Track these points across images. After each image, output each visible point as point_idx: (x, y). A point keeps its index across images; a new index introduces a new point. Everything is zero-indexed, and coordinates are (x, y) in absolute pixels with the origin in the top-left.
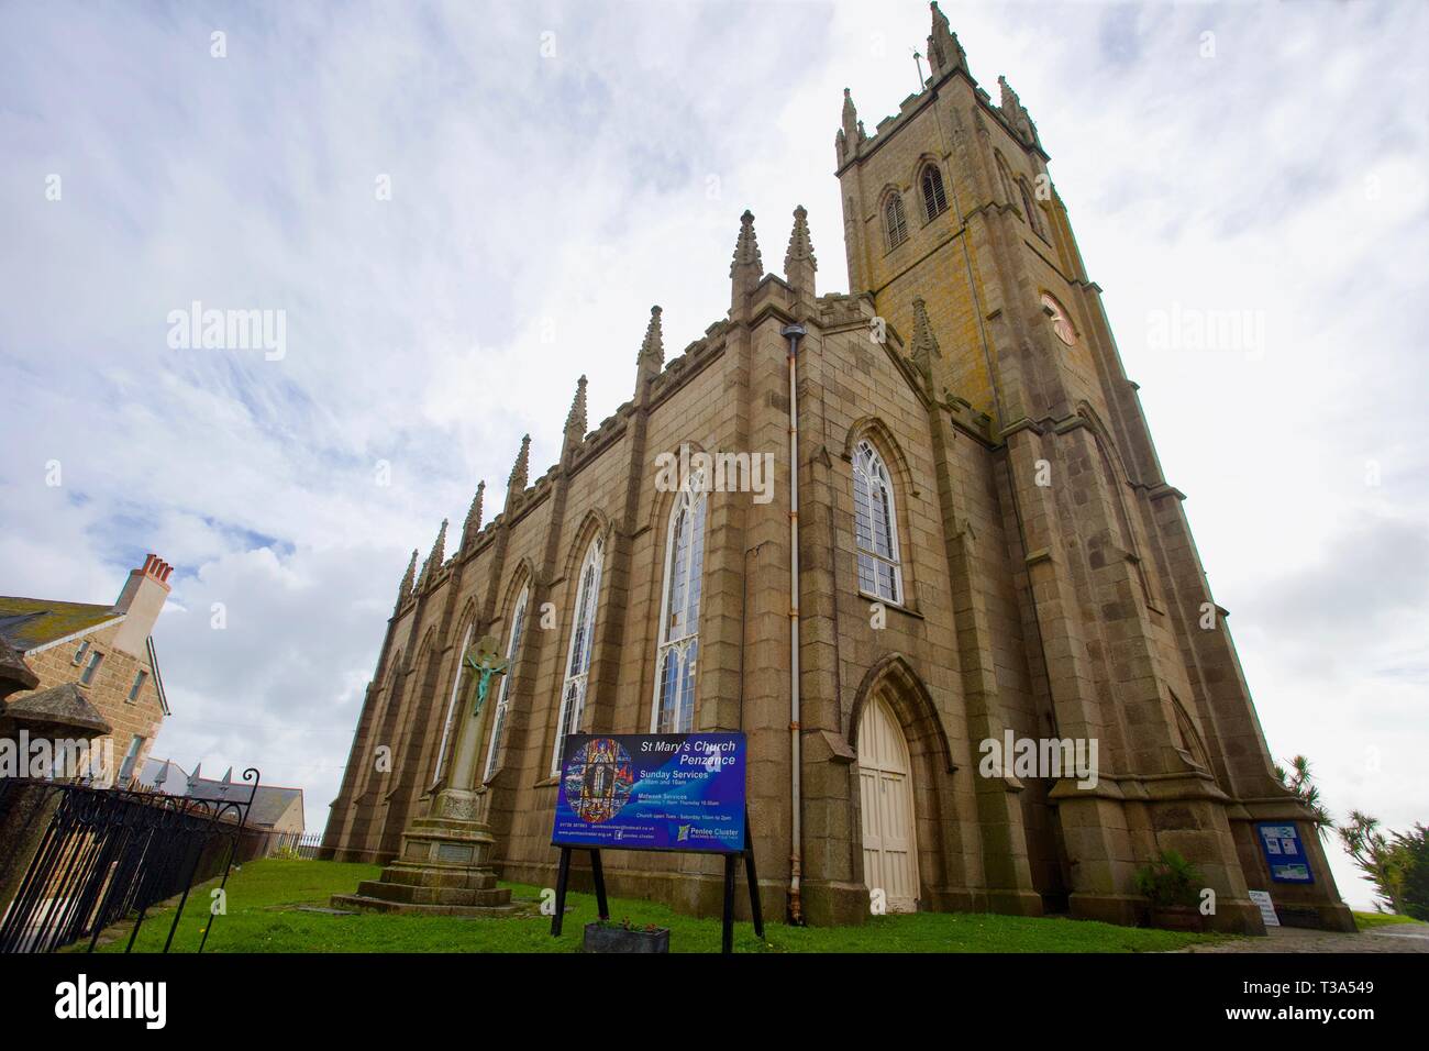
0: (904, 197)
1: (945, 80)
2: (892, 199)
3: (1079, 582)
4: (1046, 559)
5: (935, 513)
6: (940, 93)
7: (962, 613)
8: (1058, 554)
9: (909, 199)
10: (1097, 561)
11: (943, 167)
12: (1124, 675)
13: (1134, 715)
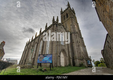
2: (64, 16)
4: (74, 42)
6: (68, 8)
7: (68, 46)
8: (75, 42)
9: (66, 16)
10: (77, 42)
11: (68, 14)
12: (79, 50)
13: (80, 53)
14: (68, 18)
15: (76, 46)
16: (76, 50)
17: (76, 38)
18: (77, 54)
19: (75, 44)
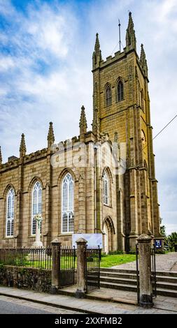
0: (112, 89)
1: (130, 52)
2: (108, 87)
3: (138, 201)
4: (134, 197)
5: (115, 187)
6: (128, 56)
7: (118, 206)
8: (136, 196)
9: (114, 91)
10: (142, 197)
11: (124, 84)
12: (143, 218)
13: (143, 224)
14: (124, 103)
15: (138, 207)
16: (136, 217)
17: (141, 185)
18: (137, 228)
19: (136, 202)
